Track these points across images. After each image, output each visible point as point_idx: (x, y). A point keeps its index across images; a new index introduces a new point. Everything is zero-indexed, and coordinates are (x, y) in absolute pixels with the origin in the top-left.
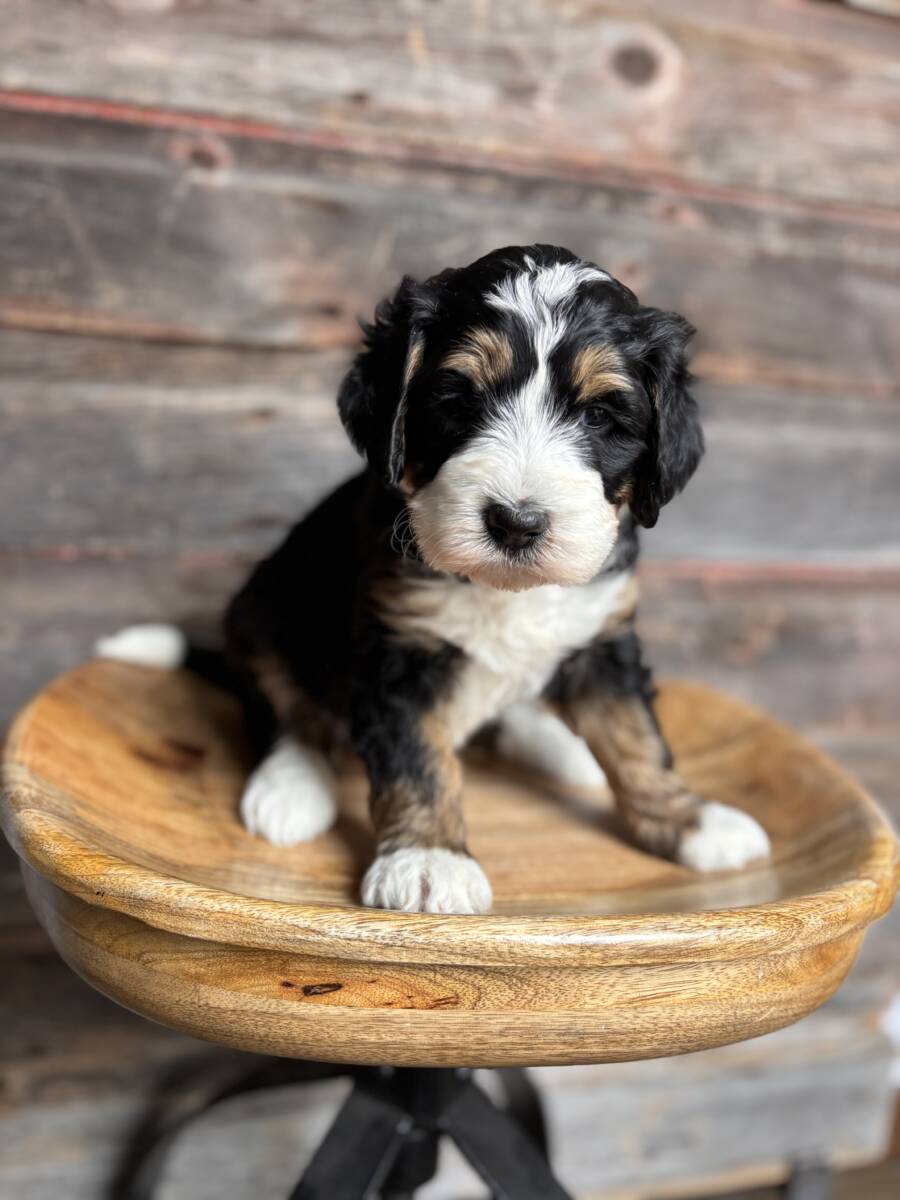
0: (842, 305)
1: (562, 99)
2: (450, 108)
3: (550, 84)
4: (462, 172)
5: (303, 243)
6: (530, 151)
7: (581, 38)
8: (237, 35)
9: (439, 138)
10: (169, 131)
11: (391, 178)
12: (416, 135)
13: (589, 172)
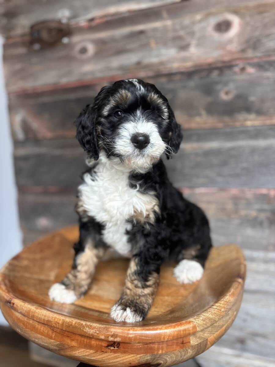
1: (198, 45)
2: (164, 59)
3: (194, 42)
6: (189, 64)
7: (203, 24)
13: (210, 64)
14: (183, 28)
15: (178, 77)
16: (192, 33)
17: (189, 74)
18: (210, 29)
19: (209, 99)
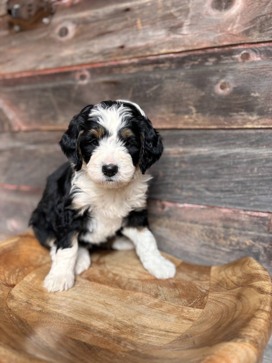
2: (151, 42)
3: (187, 22)
4: (157, 62)
8: (89, 39)
9: (148, 53)
10: (75, 71)
11: (133, 70)
13: (205, 49)
15: (167, 65)
16: (186, 11)
18: (207, 6)
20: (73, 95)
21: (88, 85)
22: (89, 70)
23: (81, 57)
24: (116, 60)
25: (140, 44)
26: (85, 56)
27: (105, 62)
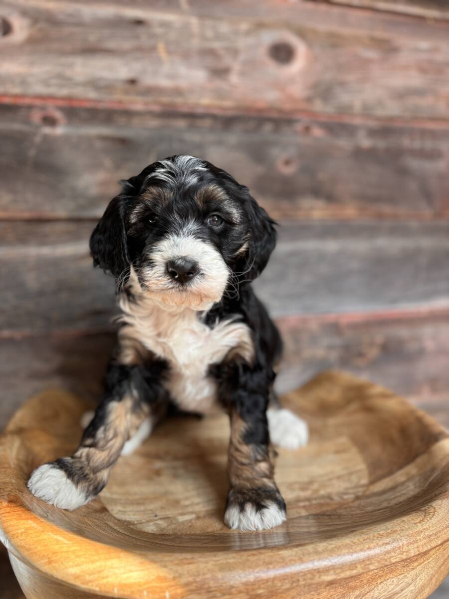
0: (403, 172)
1: (243, 74)
2: (183, 84)
3: (236, 67)
4: (192, 116)
5: (108, 162)
6: (228, 103)
7: (251, 40)
9: (179, 100)
10: (30, 107)
11: (154, 123)
12: (165, 99)
13: (260, 110)
14: (218, 37)
15: (207, 123)
16: (235, 52)
17: (227, 122)
18: (262, 53)
19: (260, 170)
20: (32, 153)
21: (66, 138)
22: (61, 109)
23: (46, 83)
24: (120, 102)
25: (164, 82)
26: (54, 81)
27: (99, 101)
